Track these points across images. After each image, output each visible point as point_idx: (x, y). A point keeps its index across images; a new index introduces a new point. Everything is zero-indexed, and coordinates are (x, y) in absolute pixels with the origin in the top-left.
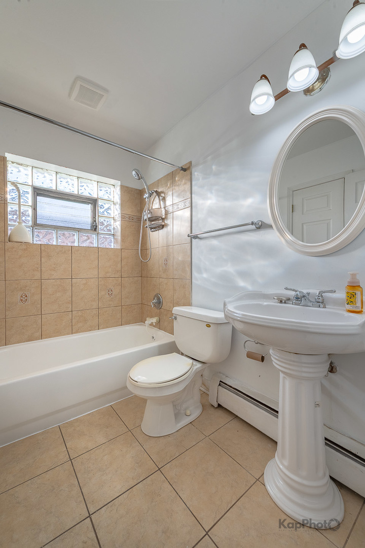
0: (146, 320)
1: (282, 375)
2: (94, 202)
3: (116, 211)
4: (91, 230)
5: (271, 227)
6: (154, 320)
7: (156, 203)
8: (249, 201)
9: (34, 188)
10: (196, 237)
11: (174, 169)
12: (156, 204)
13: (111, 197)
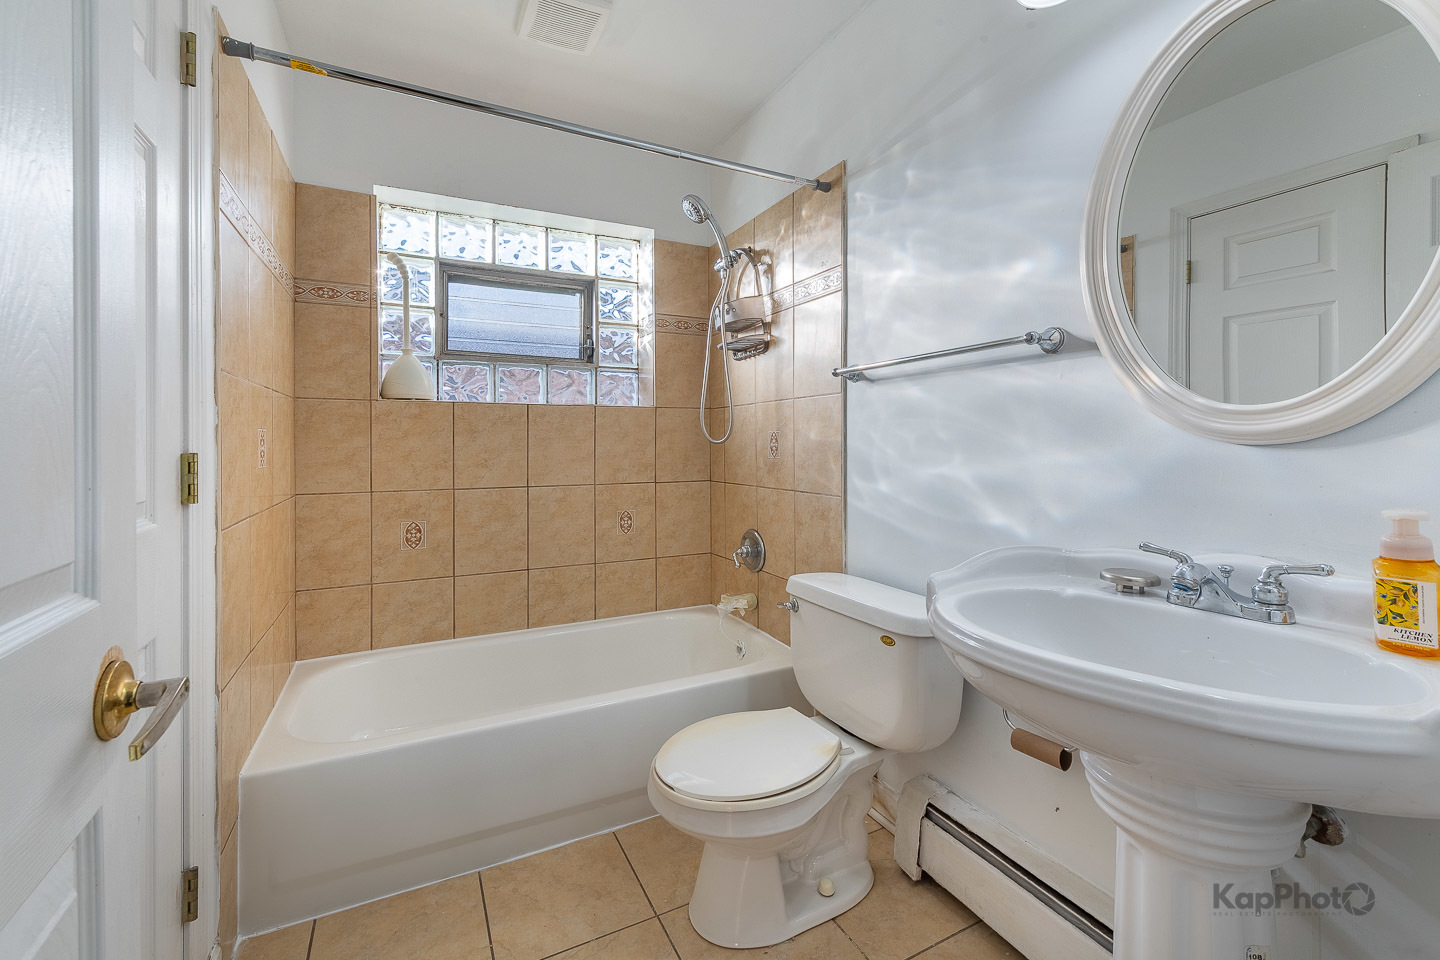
0: (719, 602)
1: (1122, 838)
2: (587, 288)
3: (643, 310)
4: (580, 359)
5: (1092, 347)
6: (742, 603)
7: (749, 283)
8: (1021, 269)
9: (441, 264)
10: (858, 376)
11: (795, 187)
12: (748, 286)
13: (632, 272)
